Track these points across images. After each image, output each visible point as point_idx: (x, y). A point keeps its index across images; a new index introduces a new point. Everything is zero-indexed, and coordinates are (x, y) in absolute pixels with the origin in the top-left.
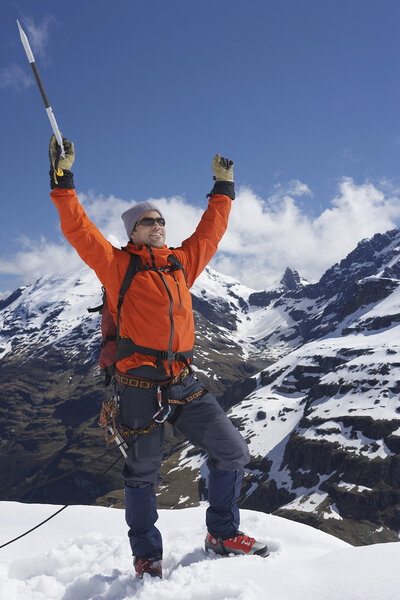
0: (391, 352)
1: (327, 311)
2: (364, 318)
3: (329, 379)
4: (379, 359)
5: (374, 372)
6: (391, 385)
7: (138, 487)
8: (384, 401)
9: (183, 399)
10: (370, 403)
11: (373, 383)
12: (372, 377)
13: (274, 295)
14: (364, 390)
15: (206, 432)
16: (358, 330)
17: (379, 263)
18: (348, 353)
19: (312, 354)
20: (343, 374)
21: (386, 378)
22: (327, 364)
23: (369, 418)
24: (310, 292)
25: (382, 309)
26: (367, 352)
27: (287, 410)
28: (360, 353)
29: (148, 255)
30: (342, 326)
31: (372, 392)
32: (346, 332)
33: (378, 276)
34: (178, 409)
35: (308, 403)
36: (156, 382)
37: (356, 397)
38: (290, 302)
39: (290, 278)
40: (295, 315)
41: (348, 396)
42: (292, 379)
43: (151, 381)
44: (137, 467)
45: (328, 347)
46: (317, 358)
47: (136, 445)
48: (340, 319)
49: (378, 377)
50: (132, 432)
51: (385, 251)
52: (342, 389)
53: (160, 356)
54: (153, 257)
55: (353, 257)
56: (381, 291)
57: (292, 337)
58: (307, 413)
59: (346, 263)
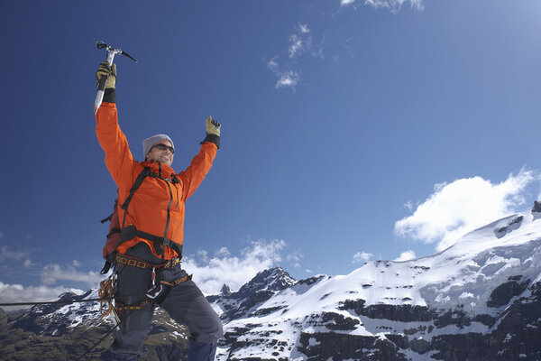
0: (270, 326)
1: (241, 306)
2: (258, 309)
3: (241, 339)
4: (265, 329)
5: (262, 335)
6: (270, 342)
7: (125, 359)
8: (267, 350)
9: (173, 282)
10: (260, 351)
11: (262, 340)
12: (261, 338)
13: (217, 297)
14: (258, 344)
15: (189, 310)
16: (256, 315)
17: (266, 283)
18: (251, 326)
19: (234, 326)
20: (248, 336)
21: (268, 338)
22: (241, 331)
23: (260, 358)
24: (234, 296)
25: (267, 305)
26: (260, 325)
27: (221, 355)
28: (256, 326)
29: (157, 167)
30: (248, 313)
31: (262, 345)
32: (250, 316)
33: (265, 289)
34: (168, 289)
35: (231, 351)
36: (152, 264)
37: (254, 348)
38: (225, 301)
39: (225, 289)
40: (227, 307)
41: (250, 348)
42: (224, 339)
43: (147, 262)
44: (126, 340)
45: (241, 323)
46: (236, 328)
47: (128, 319)
48: (248, 310)
49: (264, 338)
50: (126, 308)
51: (268, 278)
52: (247, 344)
53: (157, 241)
54: (160, 170)
55: (254, 280)
56: (267, 296)
57: (225, 318)
58: (230, 356)
59: (251, 283)
